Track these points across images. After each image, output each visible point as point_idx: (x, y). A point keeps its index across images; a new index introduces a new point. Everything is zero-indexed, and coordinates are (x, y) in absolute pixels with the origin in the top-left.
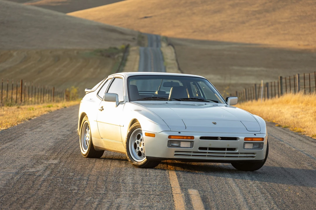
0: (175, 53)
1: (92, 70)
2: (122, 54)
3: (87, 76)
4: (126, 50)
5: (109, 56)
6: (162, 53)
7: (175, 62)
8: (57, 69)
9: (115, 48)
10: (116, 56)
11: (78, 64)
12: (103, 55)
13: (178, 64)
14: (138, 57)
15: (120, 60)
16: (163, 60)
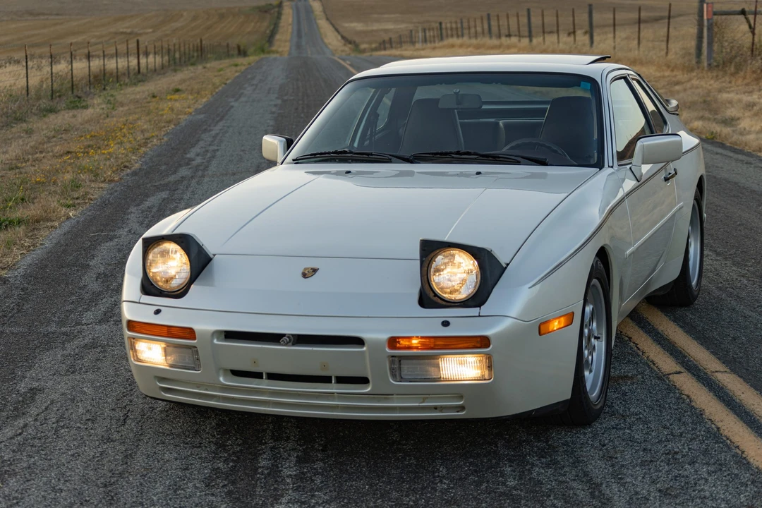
0: (323, 5)
1: (253, 24)
2: (276, 9)
3: (249, 30)
4: (280, 5)
5: (266, 12)
6: (311, 6)
7: (322, 13)
8: (223, 25)
9: (271, 5)
10: (272, 11)
11: (241, 20)
12: (260, 11)
13: (326, 15)
14: (291, 11)
15: (276, 14)
16: (313, 12)
